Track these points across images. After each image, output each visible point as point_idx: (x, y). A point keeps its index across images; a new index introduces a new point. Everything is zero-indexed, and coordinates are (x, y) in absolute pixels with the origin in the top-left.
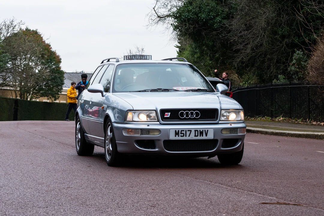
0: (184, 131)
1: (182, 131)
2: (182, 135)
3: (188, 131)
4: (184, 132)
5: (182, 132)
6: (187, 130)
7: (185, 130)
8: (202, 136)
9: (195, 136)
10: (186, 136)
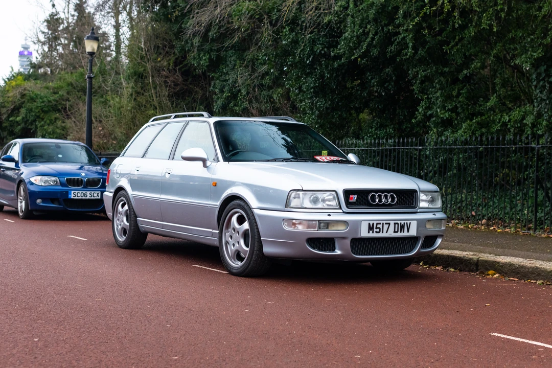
0: (380, 224)
1: (377, 224)
2: (378, 230)
3: (386, 224)
4: (380, 226)
5: (378, 226)
6: (384, 222)
7: (382, 222)
8: (403, 232)
9: (395, 232)
10: (383, 232)
